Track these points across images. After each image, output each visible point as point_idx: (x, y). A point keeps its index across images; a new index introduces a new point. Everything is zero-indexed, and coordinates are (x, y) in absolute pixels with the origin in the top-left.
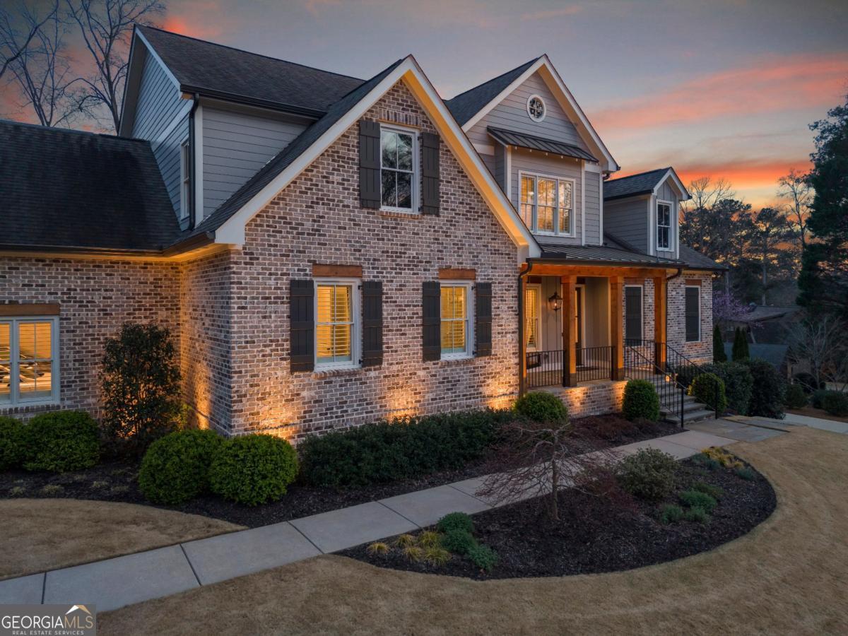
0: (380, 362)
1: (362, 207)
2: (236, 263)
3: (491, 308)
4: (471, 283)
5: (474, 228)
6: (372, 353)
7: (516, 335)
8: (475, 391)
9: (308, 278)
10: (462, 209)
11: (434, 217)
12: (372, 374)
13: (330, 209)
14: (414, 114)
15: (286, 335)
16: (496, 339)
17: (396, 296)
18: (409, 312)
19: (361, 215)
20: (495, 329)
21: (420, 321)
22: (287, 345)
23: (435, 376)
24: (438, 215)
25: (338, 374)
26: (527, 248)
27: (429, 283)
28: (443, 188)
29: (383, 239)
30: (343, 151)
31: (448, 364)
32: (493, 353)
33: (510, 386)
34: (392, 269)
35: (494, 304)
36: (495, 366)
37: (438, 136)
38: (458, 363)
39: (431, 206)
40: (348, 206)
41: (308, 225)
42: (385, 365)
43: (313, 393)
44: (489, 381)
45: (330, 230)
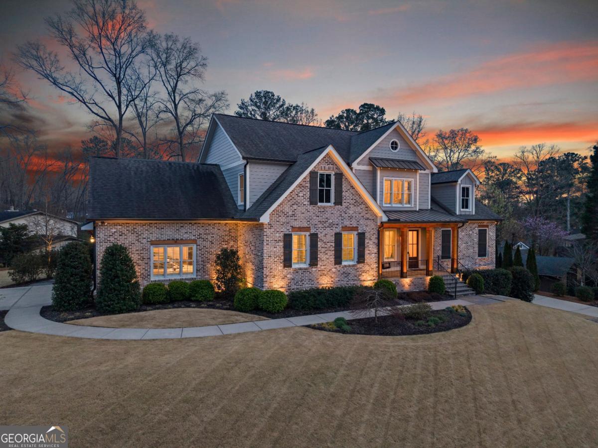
0: (317, 265)
1: (311, 204)
2: (266, 228)
3: (365, 243)
4: (356, 233)
5: (358, 209)
6: (314, 261)
7: (377, 255)
8: (357, 277)
9: (290, 233)
10: (353, 202)
11: (340, 206)
12: (314, 269)
13: (299, 206)
14: (332, 166)
15: (282, 254)
16: (367, 256)
17: (323, 238)
18: (329, 244)
19: (310, 208)
20: (367, 252)
21: (333, 249)
22: (282, 258)
23: (339, 271)
24: (341, 205)
25: (300, 269)
26: (381, 217)
27: (338, 233)
28: (344, 194)
29: (319, 217)
30: (304, 184)
31: (345, 266)
32: (366, 261)
33: (374, 277)
34: (322, 228)
35: (366, 241)
36: (367, 268)
37: (342, 173)
38: (349, 266)
39: (339, 202)
40: (305, 205)
41: (290, 213)
42: (319, 266)
43: (291, 276)
44: (363, 274)
45: (298, 213)
